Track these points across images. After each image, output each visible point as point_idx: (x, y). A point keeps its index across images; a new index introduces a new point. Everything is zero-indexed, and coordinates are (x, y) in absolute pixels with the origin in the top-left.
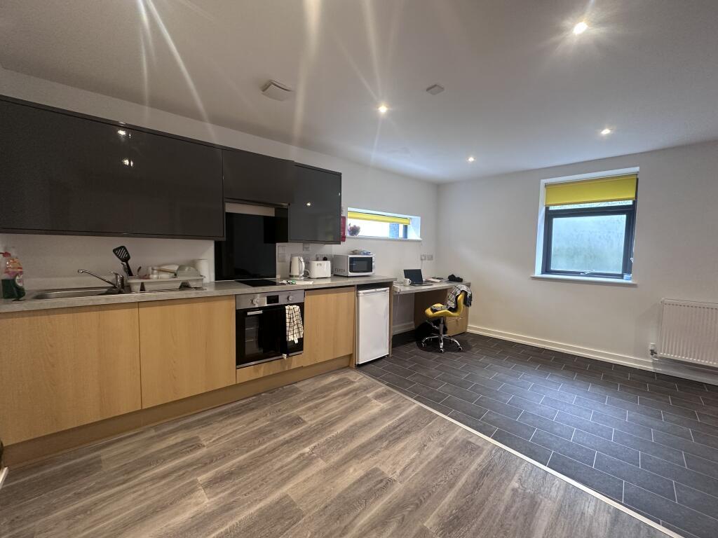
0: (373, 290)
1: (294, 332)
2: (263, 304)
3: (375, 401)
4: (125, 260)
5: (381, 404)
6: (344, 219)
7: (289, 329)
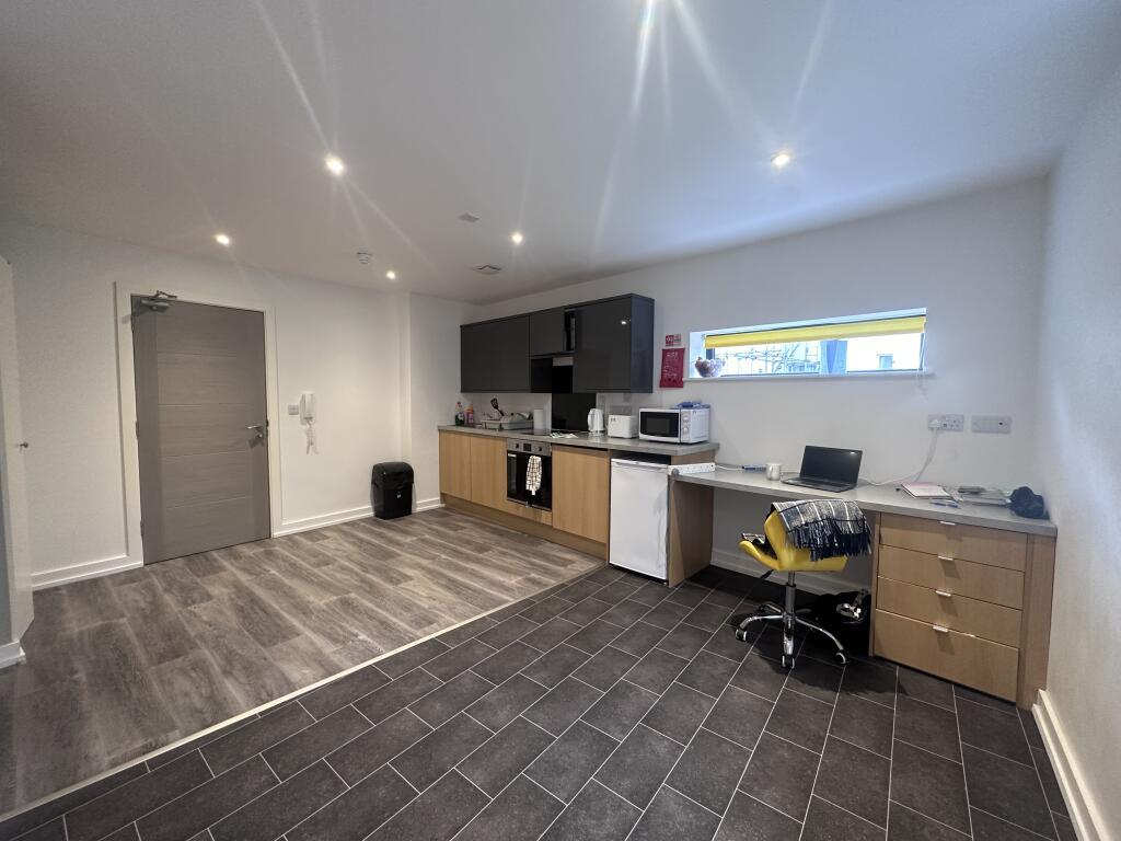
1: (533, 484)
2: (521, 450)
3: (520, 578)
4: (496, 407)
5: (513, 581)
6: (681, 352)
7: (529, 478)
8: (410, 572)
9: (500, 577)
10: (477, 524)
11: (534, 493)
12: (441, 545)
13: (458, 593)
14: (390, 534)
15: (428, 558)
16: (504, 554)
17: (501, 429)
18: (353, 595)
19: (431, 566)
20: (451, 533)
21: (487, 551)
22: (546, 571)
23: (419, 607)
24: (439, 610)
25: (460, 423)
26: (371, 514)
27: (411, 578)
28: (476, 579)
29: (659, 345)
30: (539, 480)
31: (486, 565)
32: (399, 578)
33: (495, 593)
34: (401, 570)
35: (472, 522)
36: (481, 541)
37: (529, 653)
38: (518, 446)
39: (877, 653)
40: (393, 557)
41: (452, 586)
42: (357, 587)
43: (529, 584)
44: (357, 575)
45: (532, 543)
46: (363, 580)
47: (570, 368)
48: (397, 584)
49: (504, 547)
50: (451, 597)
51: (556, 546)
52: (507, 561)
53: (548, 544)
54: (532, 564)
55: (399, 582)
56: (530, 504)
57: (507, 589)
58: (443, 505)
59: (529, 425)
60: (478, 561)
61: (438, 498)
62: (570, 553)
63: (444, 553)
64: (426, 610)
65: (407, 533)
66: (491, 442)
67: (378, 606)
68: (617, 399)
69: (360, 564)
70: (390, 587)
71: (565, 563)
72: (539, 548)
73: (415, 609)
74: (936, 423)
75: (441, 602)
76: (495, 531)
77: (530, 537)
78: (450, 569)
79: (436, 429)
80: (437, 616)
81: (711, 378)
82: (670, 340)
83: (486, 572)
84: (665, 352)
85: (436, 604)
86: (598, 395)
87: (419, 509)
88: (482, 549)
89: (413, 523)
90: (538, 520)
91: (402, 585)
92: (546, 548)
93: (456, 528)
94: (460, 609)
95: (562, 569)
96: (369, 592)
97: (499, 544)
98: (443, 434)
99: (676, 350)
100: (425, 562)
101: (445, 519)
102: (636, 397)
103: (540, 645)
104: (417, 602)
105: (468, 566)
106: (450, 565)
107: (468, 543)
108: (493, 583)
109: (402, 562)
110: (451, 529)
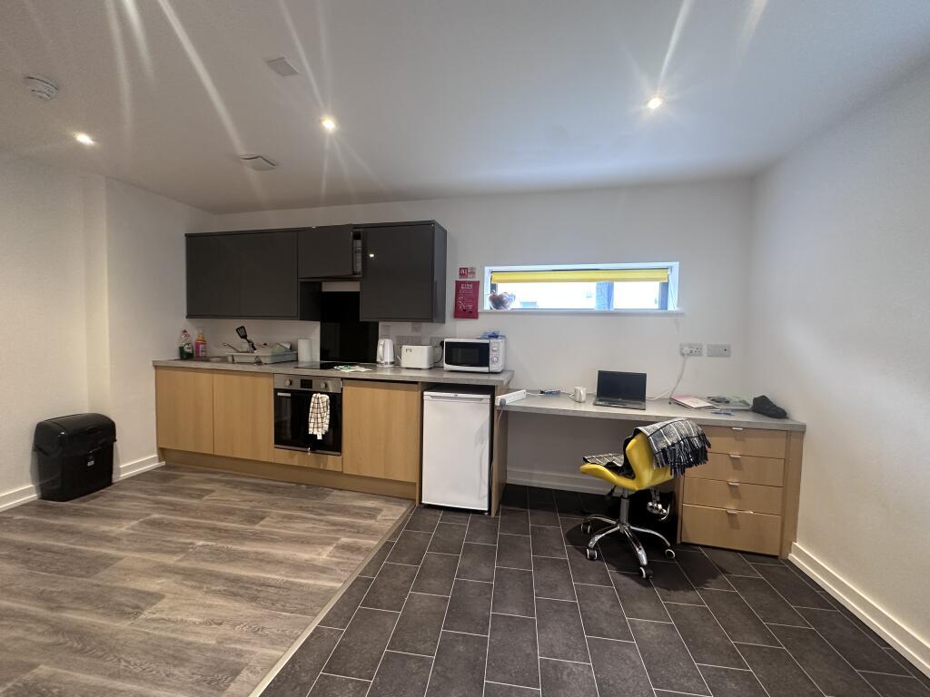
0: (452, 395)
1: (318, 425)
2: (297, 386)
3: (331, 548)
4: (244, 337)
5: (323, 555)
6: (476, 285)
7: (312, 420)
8: (153, 585)
9: (304, 555)
10: (227, 483)
11: (319, 437)
12: (186, 525)
13: (254, 599)
14: (86, 525)
15: (173, 553)
16: (290, 518)
17: (259, 363)
18: (44, 670)
19: (185, 564)
20: (195, 502)
21: (262, 518)
22: (358, 531)
23: (201, 648)
24: (239, 641)
25: (185, 355)
26: (34, 496)
27: (158, 596)
28: (268, 567)
29: (452, 277)
30: (327, 421)
31: (273, 541)
32: (135, 602)
33: (311, 582)
34: (132, 585)
35: (219, 481)
36: (245, 506)
37: (413, 666)
38: (291, 383)
39: (683, 540)
40: (106, 566)
41: (238, 589)
42: (46, 647)
43: (348, 555)
44: (38, 620)
45: (318, 496)
46: (57, 629)
47: (356, 295)
48: (136, 615)
49: (282, 508)
50: (245, 610)
51: (347, 494)
52: (299, 528)
53: (336, 492)
54: (334, 524)
55: (137, 610)
56: (313, 450)
57: (322, 570)
58: (163, 463)
59: (293, 358)
60: (258, 537)
61: (156, 455)
62: (369, 499)
63: (199, 537)
64: (214, 650)
65: (118, 517)
66: (247, 379)
67: (113, 676)
68: (406, 328)
69: (41, 597)
70: (124, 625)
71: (372, 513)
72: (329, 500)
73: (192, 653)
74: (687, 350)
75: (234, 626)
76: (258, 488)
77: (310, 488)
78: (222, 561)
79: (151, 363)
80: (240, 654)
81: (503, 310)
82: (464, 272)
83: (279, 551)
84: (458, 284)
85: (225, 630)
86: (381, 324)
87: (124, 475)
88: (254, 518)
89: (121, 498)
90: (322, 467)
91: (146, 614)
92: (336, 498)
93: (201, 494)
94: (272, 627)
95: (372, 522)
96: (82, 652)
97: (273, 505)
98: (160, 371)
99: (470, 283)
100: (171, 560)
101: (172, 483)
102: (426, 326)
103: (421, 647)
104: (191, 638)
105: (245, 548)
106: (217, 555)
107: (229, 512)
108: (299, 567)
109: (128, 571)
110: (190, 496)
